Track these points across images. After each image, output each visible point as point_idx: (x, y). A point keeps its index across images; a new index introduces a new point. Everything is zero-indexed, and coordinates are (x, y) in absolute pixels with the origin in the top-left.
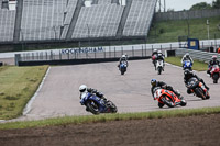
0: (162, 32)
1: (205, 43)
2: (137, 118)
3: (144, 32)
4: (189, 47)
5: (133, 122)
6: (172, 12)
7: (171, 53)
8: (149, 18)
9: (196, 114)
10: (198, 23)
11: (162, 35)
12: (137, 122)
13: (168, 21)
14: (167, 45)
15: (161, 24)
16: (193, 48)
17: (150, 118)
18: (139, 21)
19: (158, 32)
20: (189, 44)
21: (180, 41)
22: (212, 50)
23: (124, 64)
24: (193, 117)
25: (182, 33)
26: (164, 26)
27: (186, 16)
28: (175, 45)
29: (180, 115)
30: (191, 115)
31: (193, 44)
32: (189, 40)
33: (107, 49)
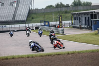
0: (33, 18)
1: (52, 23)
2: (22, 57)
3: (25, 19)
4: (45, 25)
5: (20, 59)
6: (37, 9)
7: (37, 28)
8: (27, 12)
9: (48, 55)
10: (49, 14)
11: (33, 20)
12: (22, 59)
13: (35, 13)
14: (35, 25)
15: (32, 15)
16: (46, 26)
17: (28, 57)
18: (22, 14)
19: (31, 18)
20: (45, 24)
21: (41, 22)
22: (55, 26)
23: (12, 32)
24: (47, 57)
25: (42, 19)
26: (34, 16)
27: (43, 11)
28: (39, 24)
29: (41, 56)
30: (46, 56)
31: (47, 24)
32: (45, 22)
33: (8, 26)
